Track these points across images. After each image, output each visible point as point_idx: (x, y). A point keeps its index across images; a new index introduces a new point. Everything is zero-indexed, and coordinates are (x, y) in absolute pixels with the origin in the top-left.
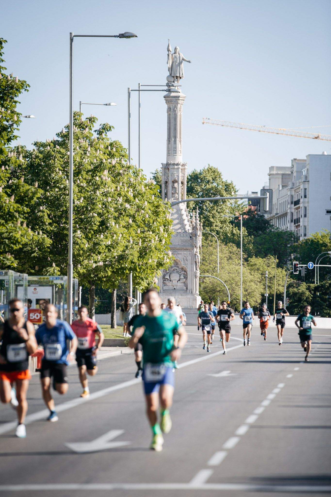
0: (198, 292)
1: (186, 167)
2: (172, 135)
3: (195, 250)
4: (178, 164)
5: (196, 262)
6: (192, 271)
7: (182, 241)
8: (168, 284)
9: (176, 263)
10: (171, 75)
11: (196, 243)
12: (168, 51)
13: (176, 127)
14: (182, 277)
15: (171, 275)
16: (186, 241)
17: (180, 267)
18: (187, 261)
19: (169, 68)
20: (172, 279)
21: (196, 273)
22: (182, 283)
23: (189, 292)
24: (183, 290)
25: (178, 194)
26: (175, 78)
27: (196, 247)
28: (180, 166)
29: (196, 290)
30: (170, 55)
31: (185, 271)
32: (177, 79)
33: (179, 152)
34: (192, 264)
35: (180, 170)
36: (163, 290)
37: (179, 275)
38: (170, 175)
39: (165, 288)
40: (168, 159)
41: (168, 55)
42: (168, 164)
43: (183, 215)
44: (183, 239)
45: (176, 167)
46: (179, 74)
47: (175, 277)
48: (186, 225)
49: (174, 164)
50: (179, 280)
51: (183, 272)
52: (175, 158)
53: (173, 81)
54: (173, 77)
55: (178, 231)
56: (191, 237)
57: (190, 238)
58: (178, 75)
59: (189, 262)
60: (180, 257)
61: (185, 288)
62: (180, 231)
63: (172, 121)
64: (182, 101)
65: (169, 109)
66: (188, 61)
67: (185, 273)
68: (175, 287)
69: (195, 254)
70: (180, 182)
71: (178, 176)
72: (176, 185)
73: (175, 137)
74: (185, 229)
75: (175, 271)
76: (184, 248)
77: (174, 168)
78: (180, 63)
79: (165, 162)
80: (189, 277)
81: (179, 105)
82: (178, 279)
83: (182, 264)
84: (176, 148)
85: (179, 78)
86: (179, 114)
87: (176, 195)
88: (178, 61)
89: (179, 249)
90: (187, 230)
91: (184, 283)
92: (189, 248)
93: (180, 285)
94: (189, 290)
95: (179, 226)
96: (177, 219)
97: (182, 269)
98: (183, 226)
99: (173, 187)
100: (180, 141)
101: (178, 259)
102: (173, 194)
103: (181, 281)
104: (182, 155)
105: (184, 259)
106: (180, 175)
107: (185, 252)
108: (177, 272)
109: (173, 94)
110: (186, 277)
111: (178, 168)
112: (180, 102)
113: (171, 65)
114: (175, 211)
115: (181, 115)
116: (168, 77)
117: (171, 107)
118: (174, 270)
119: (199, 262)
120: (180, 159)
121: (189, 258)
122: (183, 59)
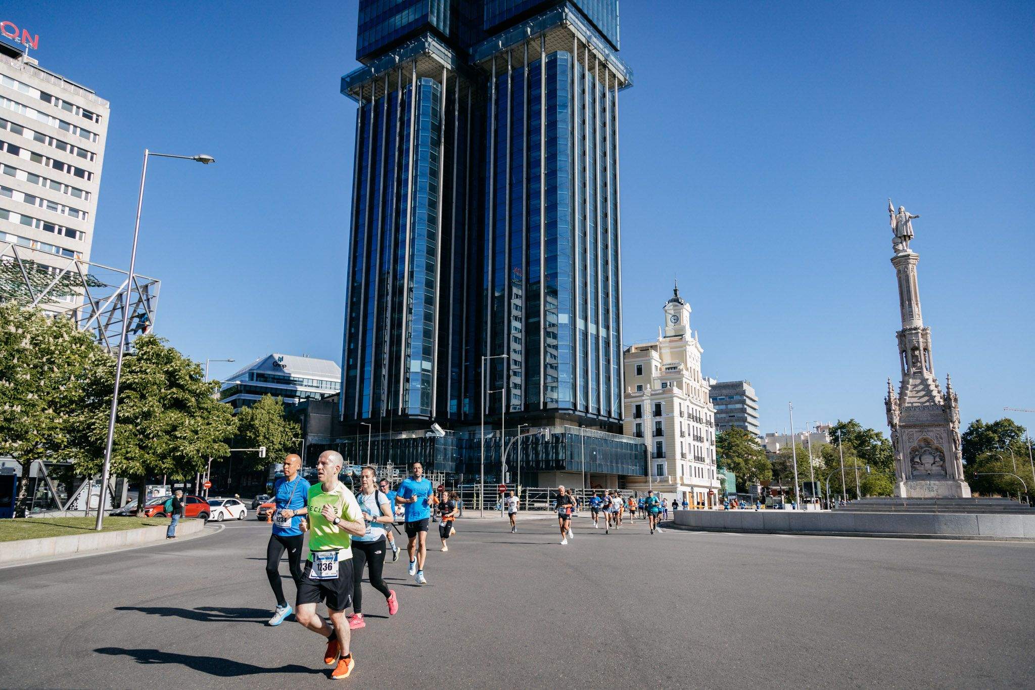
0: (962, 477)
1: (927, 331)
2: (905, 297)
3: (951, 425)
4: (916, 329)
5: (954, 440)
6: (950, 451)
7: (931, 415)
8: (918, 468)
9: (927, 442)
10: (896, 236)
11: (951, 416)
12: (890, 212)
13: (909, 289)
14: (937, 459)
15: (923, 458)
16: (937, 415)
17: (933, 447)
18: (942, 438)
19: (893, 229)
20: (923, 462)
21: (956, 454)
22: (938, 466)
23: (950, 478)
24: (941, 475)
25: (921, 362)
26: (903, 238)
27: (951, 421)
28: (919, 331)
29: (959, 474)
30: (894, 216)
31: (941, 452)
32: (905, 240)
33: (917, 316)
34: (949, 443)
35: (920, 335)
36: (913, 476)
37: (933, 457)
38: (907, 341)
39: (915, 473)
40: (903, 326)
41: (891, 216)
42: (904, 331)
43: (929, 385)
44: (932, 412)
45: (914, 332)
46: (907, 232)
47: (928, 460)
48: (935, 397)
49: (911, 329)
50: (934, 463)
51: (938, 453)
52: (912, 322)
53: (900, 241)
54: (900, 237)
55: (925, 404)
56: (943, 410)
57: (942, 412)
58: (905, 234)
59: (945, 441)
60: (931, 435)
61: (943, 472)
62: (928, 404)
63: (904, 283)
64: (914, 261)
65: (899, 272)
66: (916, 217)
67: (941, 454)
68: (930, 472)
69: (952, 430)
70: (922, 348)
71: (918, 342)
72: (917, 353)
73: (910, 300)
74: (934, 401)
75: (927, 452)
76: (936, 423)
77: (912, 334)
78: (907, 221)
79: (900, 329)
80: (947, 458)
81: (910, 266)
82: (932, 462)
83: (936, 443)
84: (912, 312)
85: (907, 239)
86: (911, 274)
87: (919, 364)
88: (904, 220)
89: (929, 426)
90: (937, 402)
91: (941, 466)
92: (943, 423)
93: (936, 469)
94: (950, 476)
95: (926, 398)
96: (922, 390)
97: (937, 449)
98: (932, 398)
99: (914, 356)
100: (917, 304)
101: (929, 437)
102: (914, 363)
103: (937, 464)
104: (921, 319)
105: (936, 437)
106: (921, 340)
107: (938, 429)
108: (930, 453)
109: (901, 254)
110: (943, 459)
111: (918, 333)
112: (911, 261)
113: (895, 225)
114: (918, 381)
115: (914, 276)
116: (893, 240)
117: (901, 269)
118: (925, 451)
119: (958, 440)
120: (918, 322)
121: (944, 435)
122: (910, 217)
